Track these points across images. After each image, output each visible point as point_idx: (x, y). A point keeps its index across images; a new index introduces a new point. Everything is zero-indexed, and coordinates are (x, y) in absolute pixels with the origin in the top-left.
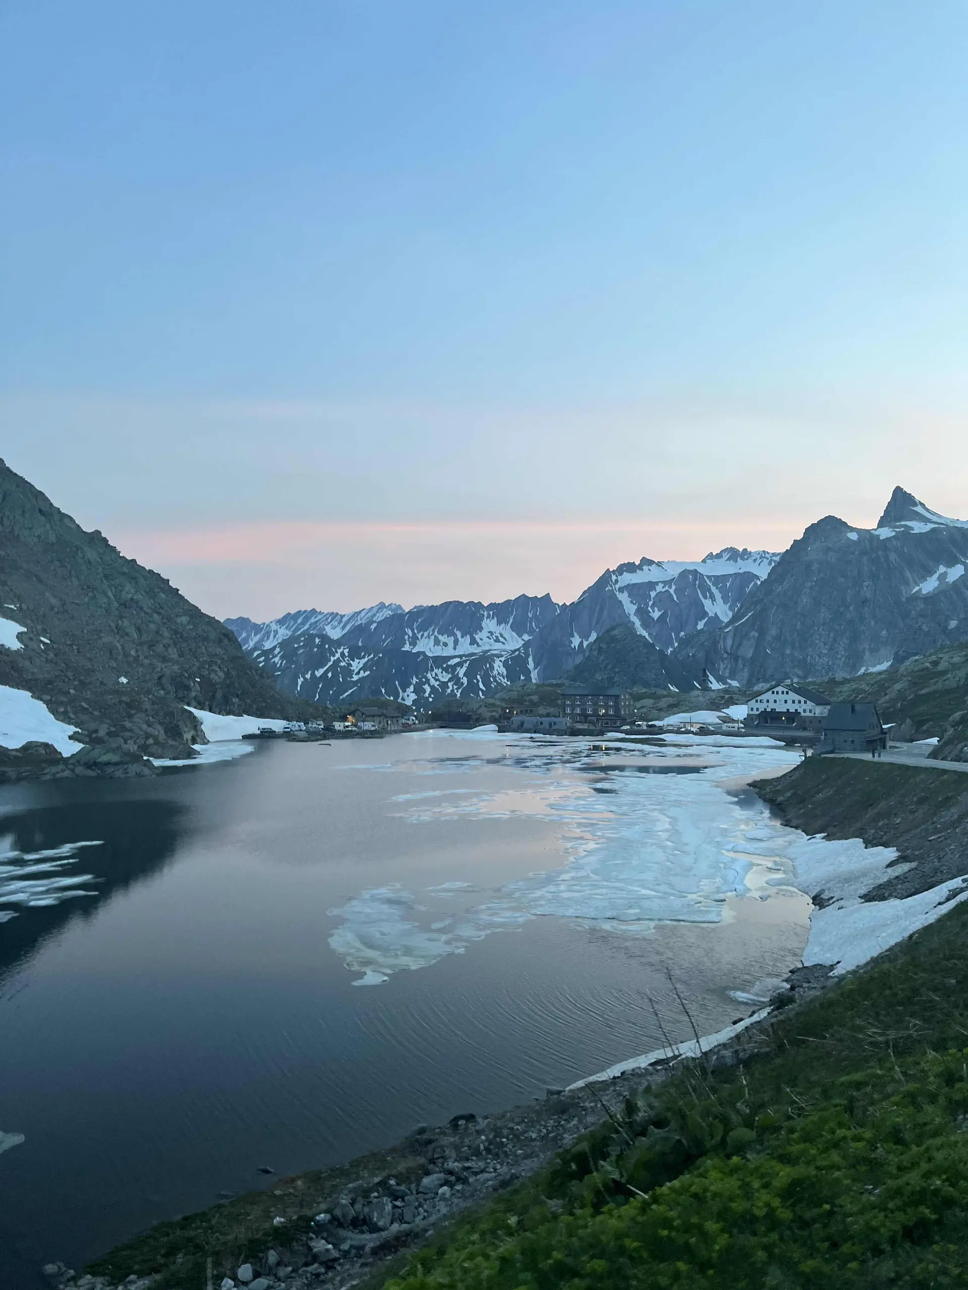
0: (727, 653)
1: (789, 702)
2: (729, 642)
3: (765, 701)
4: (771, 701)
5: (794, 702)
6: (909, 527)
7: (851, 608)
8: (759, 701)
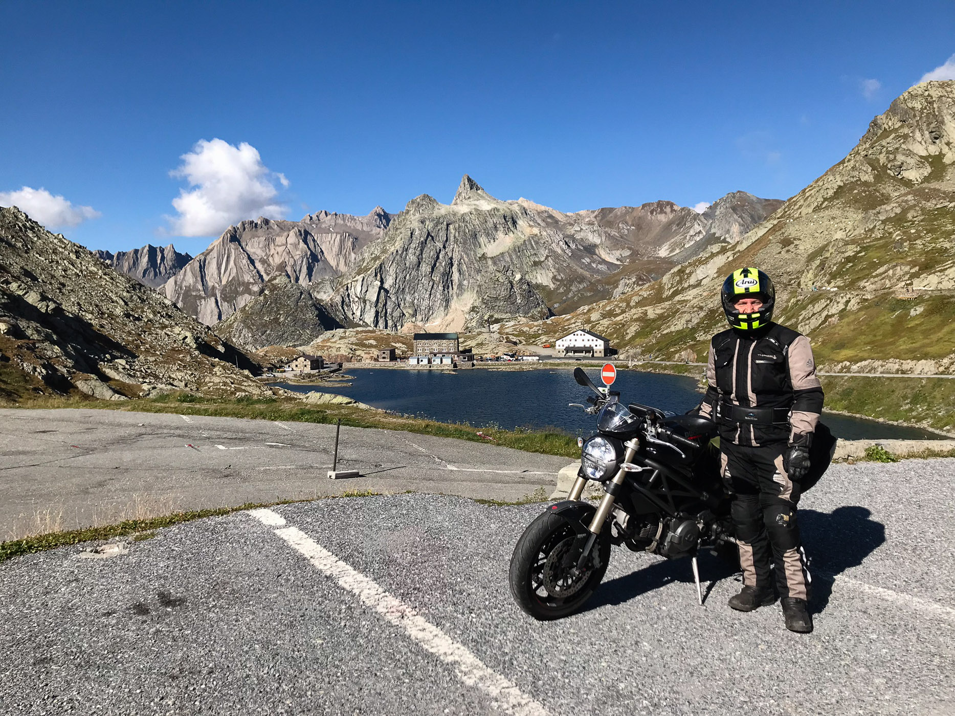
0: (357, 297)
1: (586, 340)
3: (568, 340)
4: (573, 340)
5: (589, 340)
6: (477, 205)
7: (443, 264)
8: (564, 340)
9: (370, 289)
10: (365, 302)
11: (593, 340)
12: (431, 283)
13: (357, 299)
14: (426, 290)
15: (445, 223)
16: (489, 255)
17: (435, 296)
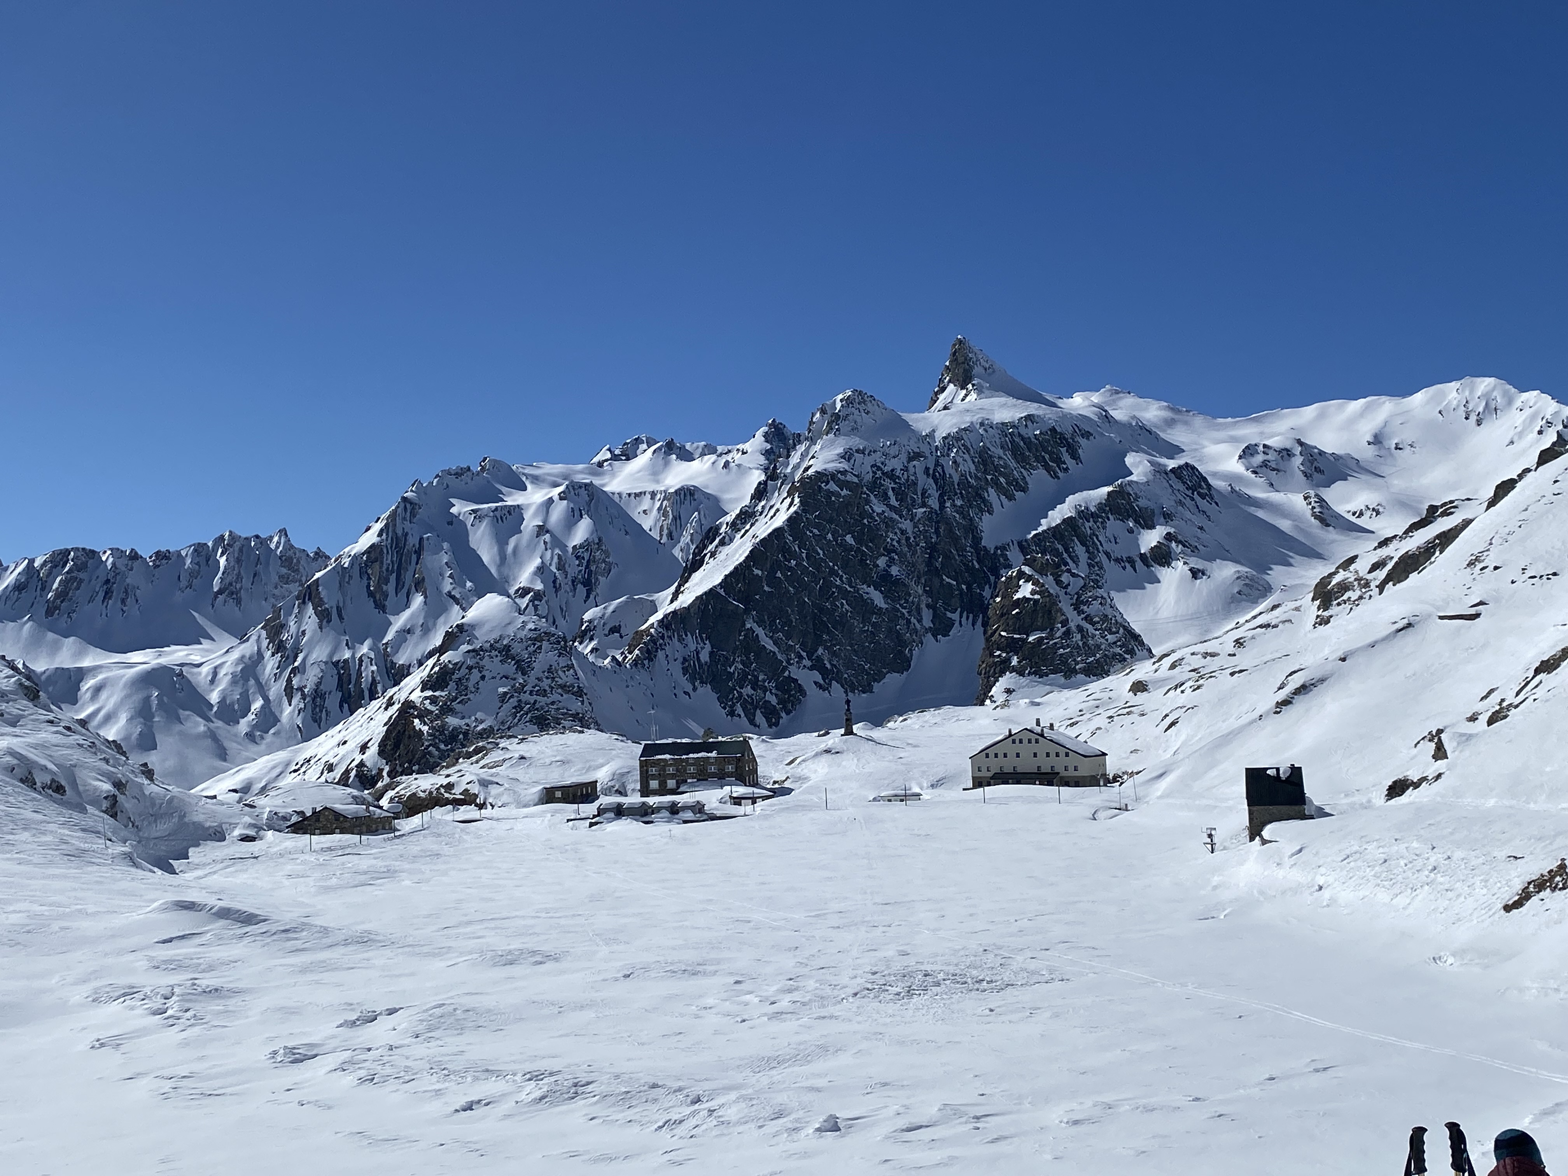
1: (1042, 755)
3: (1001, 756)
4: (1011, 755)
5: (1048, 755)
8: (992, 755)
11: (1057, 755)
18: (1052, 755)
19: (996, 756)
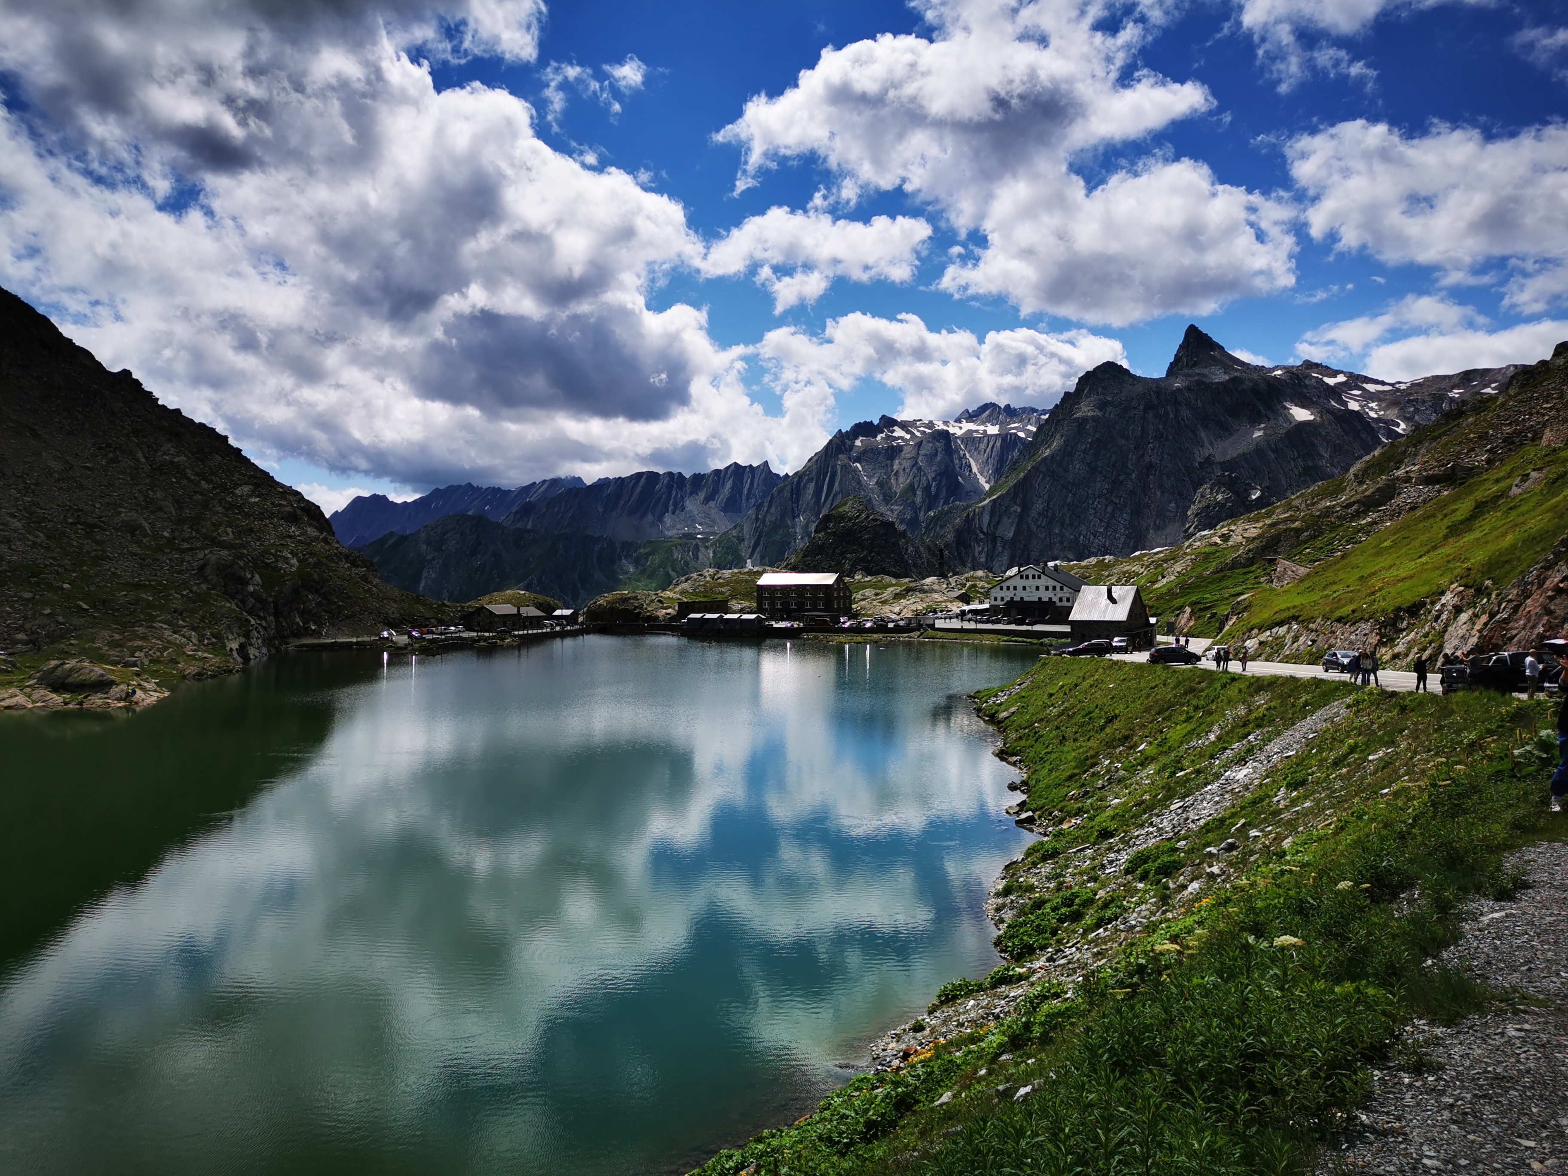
0: (982, 532)
1: (1042, 588)
2: (986, 519)
3: (1012, 588)
4: (1020, 588)
5: (1047, 588)
6: (1204, 376)
7: (1133, 476)
8: (1005, 588)
9: (1005, 519)
10: (994, 539)
11: (1054, 588)
12: (1109, 509)
13: (982, 536)
14: (1101, 520)
15: (1141, 407)
16: (1219, 458)
17: (1115, 531)
18: (1051, 588)
19: (1008, 588)
